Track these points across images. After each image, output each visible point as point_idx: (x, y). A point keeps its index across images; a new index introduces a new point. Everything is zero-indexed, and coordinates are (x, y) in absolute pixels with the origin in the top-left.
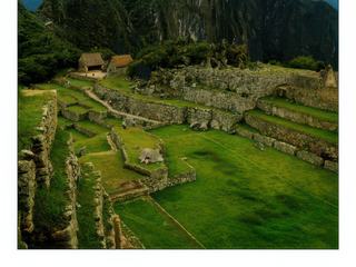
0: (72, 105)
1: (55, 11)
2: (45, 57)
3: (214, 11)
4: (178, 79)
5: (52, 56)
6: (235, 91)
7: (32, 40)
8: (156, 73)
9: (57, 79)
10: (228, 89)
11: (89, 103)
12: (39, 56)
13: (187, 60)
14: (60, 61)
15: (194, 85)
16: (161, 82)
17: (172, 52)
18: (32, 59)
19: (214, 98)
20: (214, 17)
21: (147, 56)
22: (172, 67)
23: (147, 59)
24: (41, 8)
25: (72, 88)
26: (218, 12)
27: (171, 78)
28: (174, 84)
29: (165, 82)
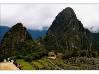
0: (47, 66)
1: (41, 41)
2: (39, 53)
3: (81, 41)
4: (77, 60)
5: (41, 52)
6: (96, 65)
7: (36, 48)
8: (71, 58)
9: (43, 59)
10: (94, 64)
11: (52, 66)
12: (38, 52)
13: (80, 55)
14: (43, 54)
15: (83, 62)
16: (72, 61)
17: (75, 53)
18: (36, 53)
19: (89, 67)
20: (82, 42)
21: (67, 53)
22: (75, 57)
23: (68, 55)
24: (37, 40)
25: (47, 61)
26: (83, 41)
27: (75, 60)
28: (76, 62)
29: (74, 61)
